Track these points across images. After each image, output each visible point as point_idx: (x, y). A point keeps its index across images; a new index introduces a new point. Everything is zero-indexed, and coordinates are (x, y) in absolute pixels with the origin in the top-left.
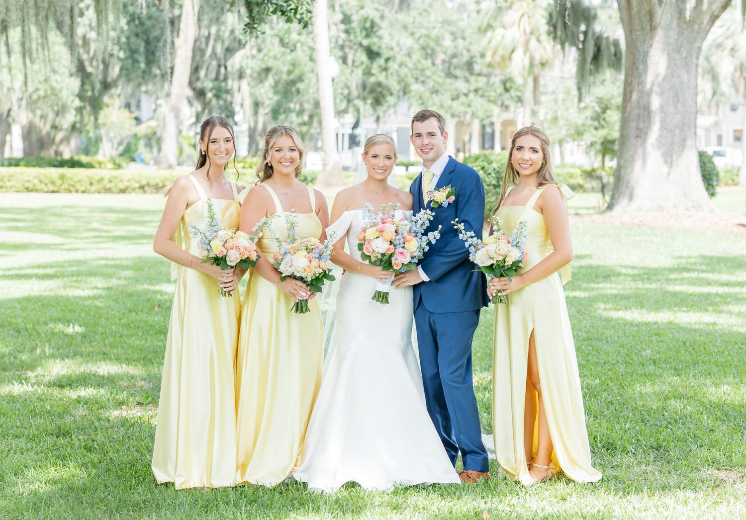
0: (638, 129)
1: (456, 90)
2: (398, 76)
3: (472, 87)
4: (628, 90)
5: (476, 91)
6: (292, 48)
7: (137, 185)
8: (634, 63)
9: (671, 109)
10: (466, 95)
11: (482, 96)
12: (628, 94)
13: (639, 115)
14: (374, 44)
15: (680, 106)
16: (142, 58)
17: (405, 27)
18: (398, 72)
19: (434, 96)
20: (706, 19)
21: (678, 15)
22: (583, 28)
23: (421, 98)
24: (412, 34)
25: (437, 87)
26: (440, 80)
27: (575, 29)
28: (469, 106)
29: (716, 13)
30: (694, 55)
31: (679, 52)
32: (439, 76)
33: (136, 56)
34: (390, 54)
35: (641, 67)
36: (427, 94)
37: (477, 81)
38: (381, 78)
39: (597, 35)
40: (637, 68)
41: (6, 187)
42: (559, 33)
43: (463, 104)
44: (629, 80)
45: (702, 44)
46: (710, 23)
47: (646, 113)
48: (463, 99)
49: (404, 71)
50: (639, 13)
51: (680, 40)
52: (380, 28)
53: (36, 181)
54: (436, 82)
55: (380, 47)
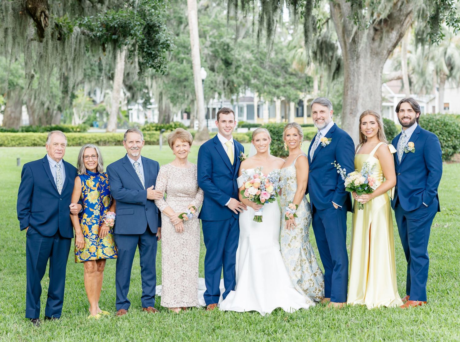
0: (351, 109)
1: (277, 83)
2: (244, 76)
3: (287, 82)
4: (346, 90)
5: (290, 83)
6: (181, 62)
7: (95, 141)
8: (348, 76)
9: (368, 99)
10: (284, 86)
11: (293, 87)
12: (346, 92)
13: (351, 102)
14: (229, 58)
15: (372, 97)
16: (97, 69)
17: (248, 48)
18: (243, 73)
19: (265, 87)
20: (385, 52)
21: (370, 51)
22: (330, 53)
23: (257, 87)
24: (252, 51)
25: (267, 81)
26: (269, 78)
27: (326, 55)
28: (285, 92)
29: (390, 50)
30: (380, 71)
31: (371, 70)
32: (268, 76)
33: (93, 67)
34: (239, 63)
35: (352, 78)
36: (261, 85)
37: (290, 78)
38: (233, 77)
39: (338, 58)
40: (350, 78)
41: (22, 143)
42: (318, 57)
43: (282, 91)
44: (346, 84)
45: (383, 65)
46: (387, 55)
47: (355, 102)
48: (282, 88)
49: (247, 73)
50: (350, 50)
51: (372, 64)
52: (232, 49)
53: (38, 140)
54: (266, 79)
55: (232, 60)
